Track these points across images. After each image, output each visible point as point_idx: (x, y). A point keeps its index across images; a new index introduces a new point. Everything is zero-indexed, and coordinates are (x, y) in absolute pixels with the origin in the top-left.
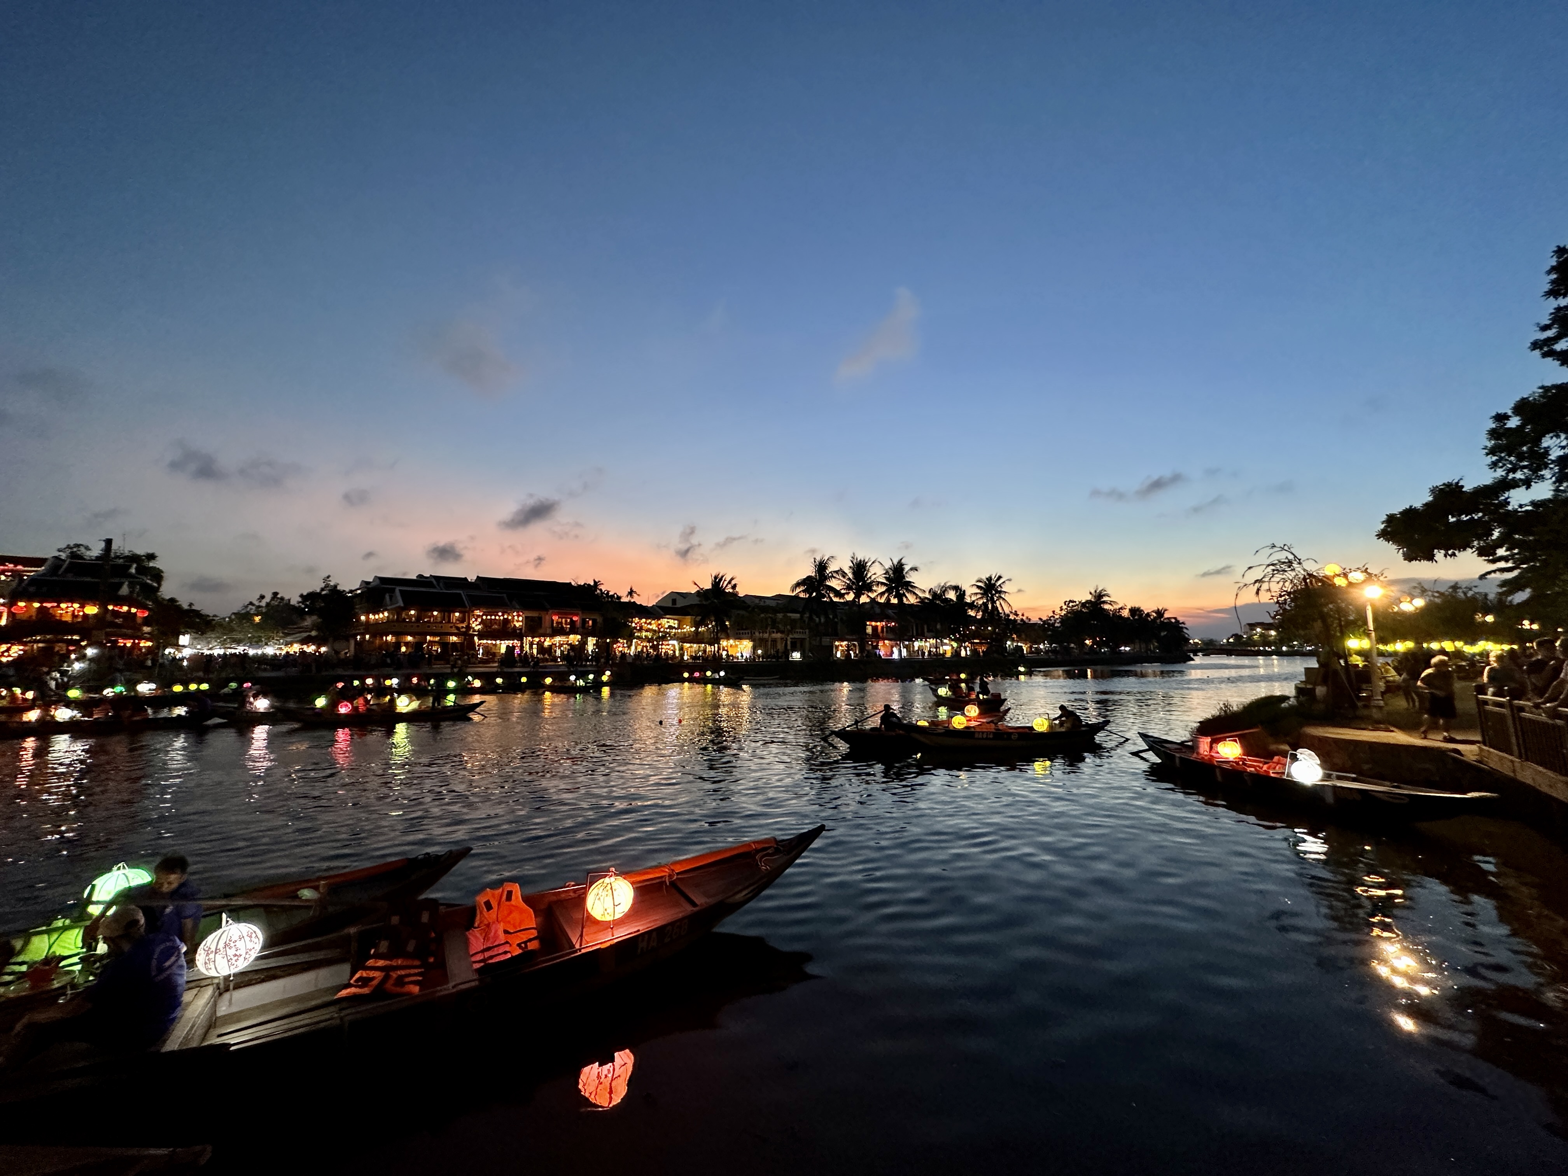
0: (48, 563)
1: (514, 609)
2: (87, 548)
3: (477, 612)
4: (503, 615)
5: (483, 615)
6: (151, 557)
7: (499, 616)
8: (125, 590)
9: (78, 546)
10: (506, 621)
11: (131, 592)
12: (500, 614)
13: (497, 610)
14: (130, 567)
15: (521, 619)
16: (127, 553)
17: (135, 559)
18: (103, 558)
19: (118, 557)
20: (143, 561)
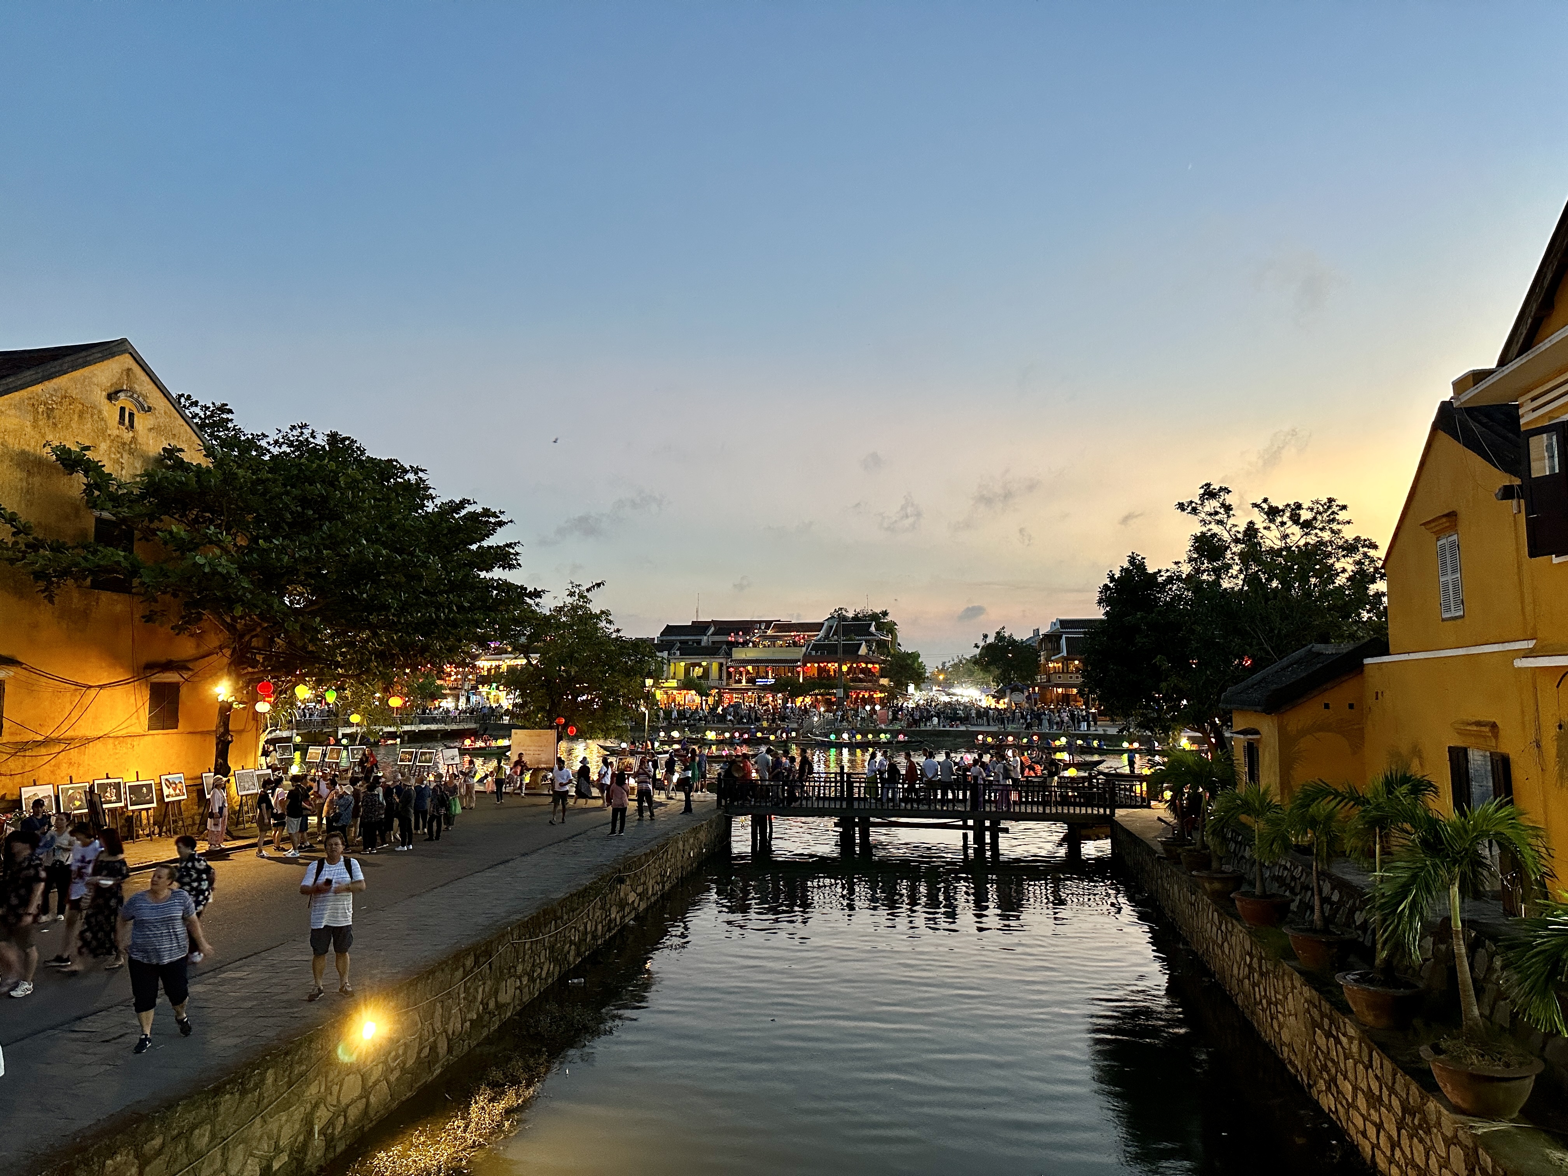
0: (825, 627)
2: (847, 612)
6: (885, 614)
8: (863, 651)
9: (841, 609)
11: (869, 648)
14: (870, 625)
16: (870, 613)
17: (874, 617)
18: (856, 618)
19: (865, 616)
20: (880, 618)
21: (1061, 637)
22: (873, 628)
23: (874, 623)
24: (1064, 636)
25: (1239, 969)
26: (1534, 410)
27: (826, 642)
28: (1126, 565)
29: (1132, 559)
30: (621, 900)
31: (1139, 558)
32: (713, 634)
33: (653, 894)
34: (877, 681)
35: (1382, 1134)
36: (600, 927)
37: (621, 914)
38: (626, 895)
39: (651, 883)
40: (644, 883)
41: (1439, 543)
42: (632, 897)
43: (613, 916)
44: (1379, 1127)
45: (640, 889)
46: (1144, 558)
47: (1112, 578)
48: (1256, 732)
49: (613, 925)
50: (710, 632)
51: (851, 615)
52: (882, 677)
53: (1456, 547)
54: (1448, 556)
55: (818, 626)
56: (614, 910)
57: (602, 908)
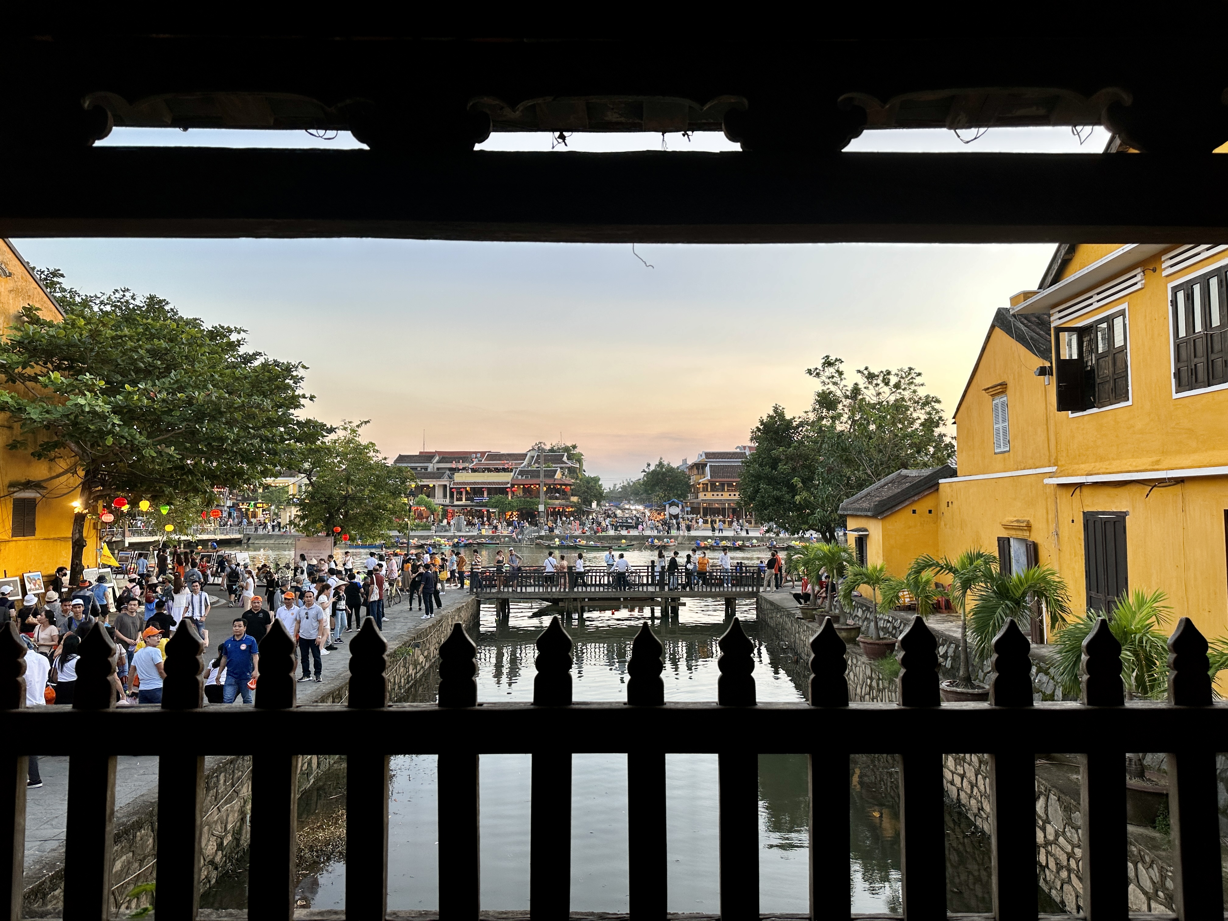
0: (528, 457)
2: (544, 444)
6: (574, 447)
8: (558, 475)
9: (540, 443)
11: (563, 475)
14: (563, 455)
16: (563, 446)
17: (567, 449)
18: (552, 450)
19: (559, 449)
20: (571, 450)
21: (706, 465)
22: (565, 459)
23: (566, 454)
24: (708, 464)
25: (862, 689)
26: (1060, 318)
27: (529, 469)
28: (772, 413)
29: (776, 409)
30: (415, 660)
31: (781, 408)
32: (438, 462)
33: (434, 657)
34: (568, 499)
35: (965, 780)
36: (403, 680)
37: (415, 671)
38: (418, 657)
39: (432, 649)
40: (429, 649)
41: (994, 402)
42: (421, 659)
43: (410, 672)
44: (963, 776)
45: (426, 653)
46: (783, 408)
47: (762, 423)
48: (866, 530)
49: (410, 679)
50: (435, 460)
51: (548, 447)
52: (572, 495)
53: (1005, 405)
54: (1000, 410)
55: (523, 456)
56: (411, 667)
57: (404, 666)
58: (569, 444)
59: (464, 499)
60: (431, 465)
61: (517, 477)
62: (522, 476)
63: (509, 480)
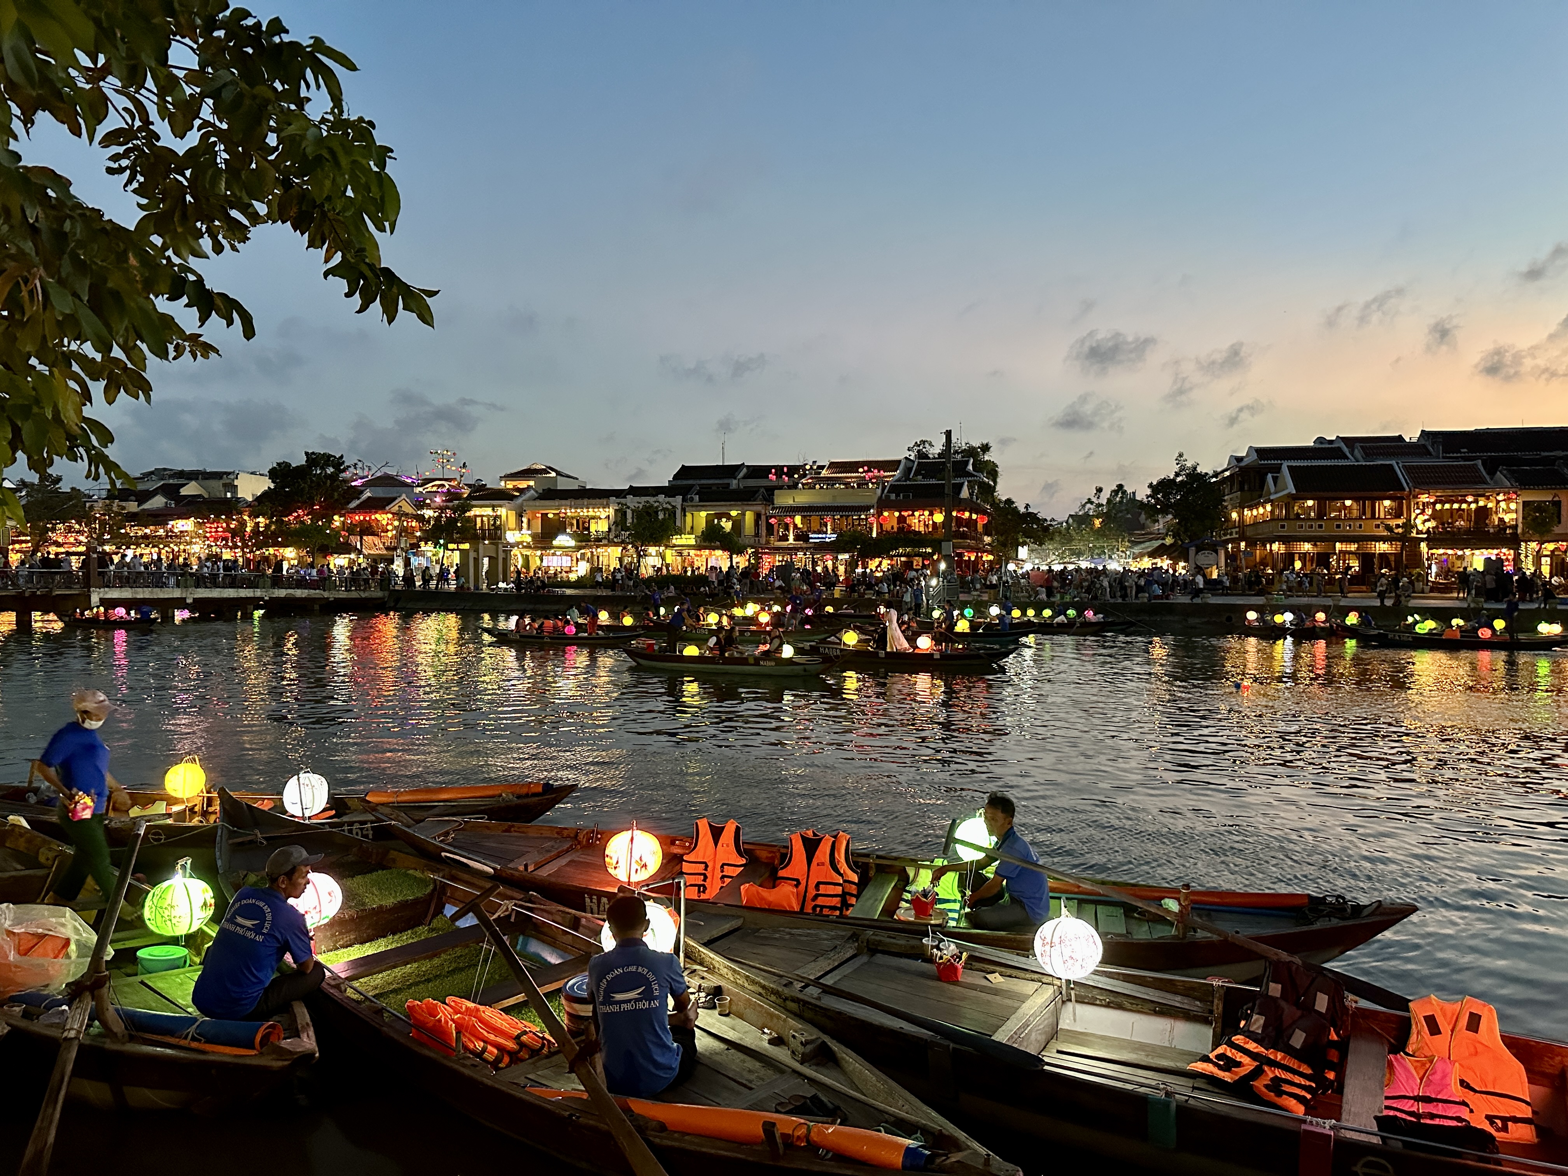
0: (902, 467)
1: (1499, 488)
2: (931, 445)
3: (1424, 498)
4: (1476, 502)
5: (1434, 504)
6: (986, 448)
7: (1469, 503)
8: (965, 493)
9: (923, 442)
10: (1483, 512)
12: (1470, 499)
13: (1463, 492)
15: (1513, 506)
16: (964, 447)
17: (971, 452)
18: (945, 454)
19: (957, 451)
20: (978, 455)
22: (970, 467)
23: (972, 461)
24: (1285, 465)
27: (906, 485)
34: (983, 539)
50: (741, 475)
51: (937, 450)
55: (892, 465)
58: (976, 443)
59: (791, 537)
60: (735, 482)
61: (888, 497)
62: (897, 495)
63: (874, 501)
